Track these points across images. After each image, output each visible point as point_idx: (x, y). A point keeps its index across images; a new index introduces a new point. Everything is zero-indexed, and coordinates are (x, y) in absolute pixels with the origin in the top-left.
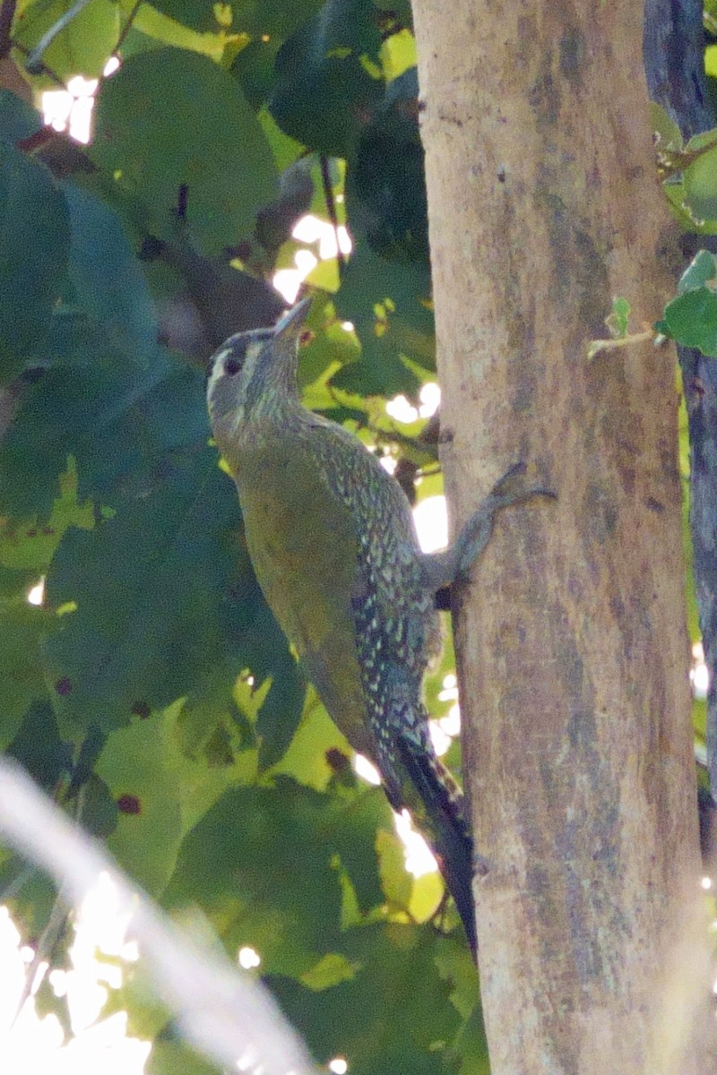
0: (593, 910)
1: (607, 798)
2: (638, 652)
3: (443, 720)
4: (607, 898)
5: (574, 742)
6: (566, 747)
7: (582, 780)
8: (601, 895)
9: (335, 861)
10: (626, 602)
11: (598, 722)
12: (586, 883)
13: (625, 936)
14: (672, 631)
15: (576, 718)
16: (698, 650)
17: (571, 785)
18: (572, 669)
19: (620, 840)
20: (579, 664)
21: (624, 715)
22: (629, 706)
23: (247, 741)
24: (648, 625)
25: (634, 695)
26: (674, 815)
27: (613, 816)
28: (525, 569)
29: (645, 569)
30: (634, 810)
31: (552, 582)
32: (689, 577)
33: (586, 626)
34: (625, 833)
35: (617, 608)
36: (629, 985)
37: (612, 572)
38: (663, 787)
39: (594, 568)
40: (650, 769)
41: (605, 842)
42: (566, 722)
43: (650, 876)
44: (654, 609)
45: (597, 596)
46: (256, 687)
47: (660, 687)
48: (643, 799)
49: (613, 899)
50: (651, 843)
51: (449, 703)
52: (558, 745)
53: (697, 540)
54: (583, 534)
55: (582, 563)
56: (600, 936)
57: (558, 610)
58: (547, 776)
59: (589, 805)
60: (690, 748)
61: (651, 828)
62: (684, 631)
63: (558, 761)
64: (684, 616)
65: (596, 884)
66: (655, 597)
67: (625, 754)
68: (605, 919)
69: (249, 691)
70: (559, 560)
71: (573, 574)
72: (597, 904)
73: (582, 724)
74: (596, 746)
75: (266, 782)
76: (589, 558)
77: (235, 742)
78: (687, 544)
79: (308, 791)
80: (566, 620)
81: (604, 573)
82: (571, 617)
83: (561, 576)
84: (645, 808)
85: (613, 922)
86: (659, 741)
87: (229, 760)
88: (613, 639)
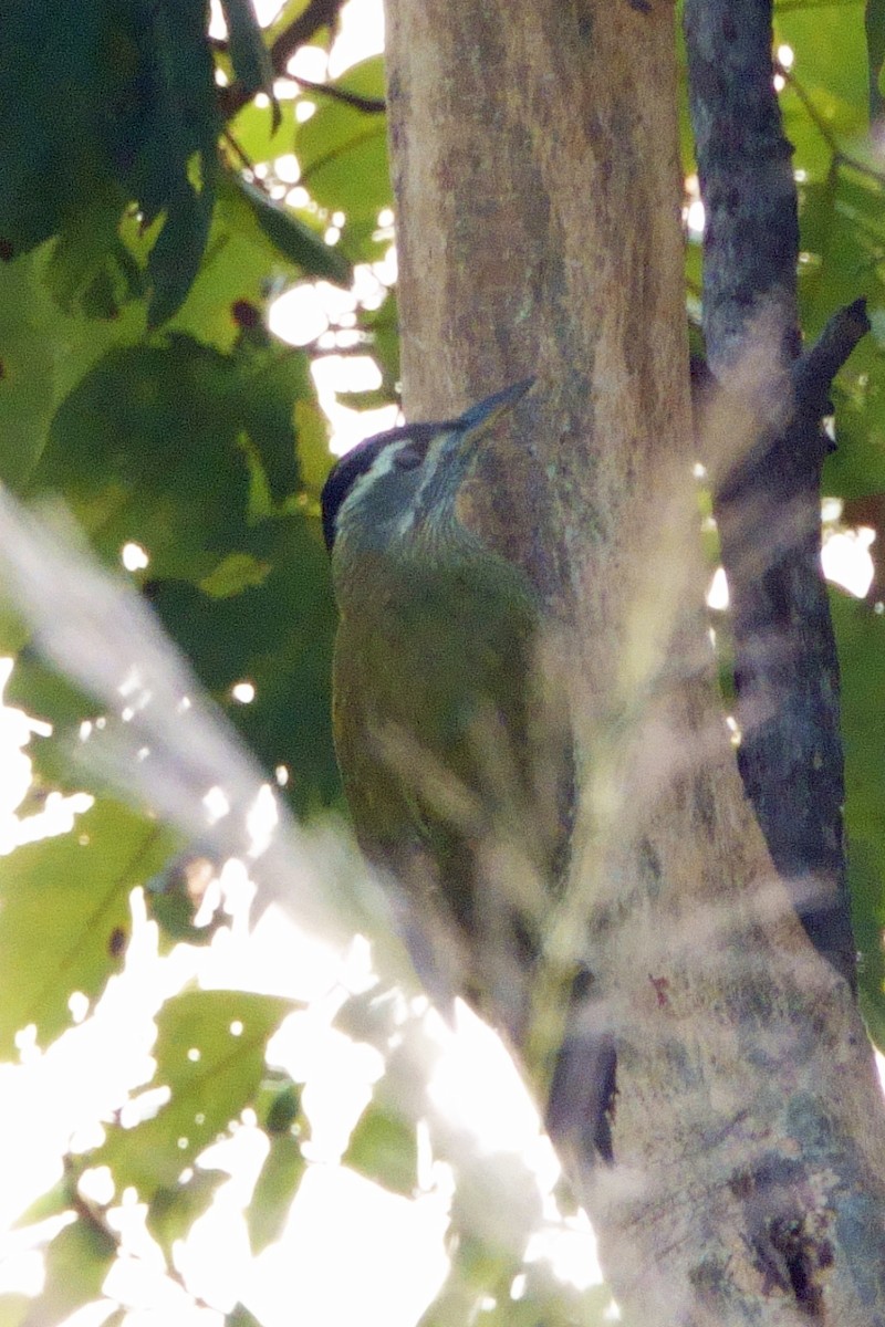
0: (558, 504)
1: (578, 366)
2: (619, 183)
3: (378, 265)
4: (576, 490)
5: (538, 297)
6: (528, 302)
7: (548, 345)
8: (569, 486)
9: (243, 439)
10: (605, 125)
11: (568, 272)
12: (551, 472)
13: (598, 537)
14: (663, 171)
15: (541, 267)
16: (692, 184)
17: (535, 348)
18: (537, 211)
19: (592, 420)
20: (546, 201)
21: (600, 263)
22: (607, 253)
23: (135, 290)
24: (630, 153)
25: (613, 240)
26: (660, 388)
27: (585, 389)
28: (480, 83)
29: (628, 83)
30: (610, 381)
31: (513, 99)
32: (683, 90)
33: (554, 156)
34: (599, 408)
35: (593, 132)
36: (603, 597)
37: (587, 86)
38: (648, 352)
39: (565, 83)
40: (632, 331)
41: (575, 421)
42: (529, 273)
43: (630, 462)
44: (639, 134)
45: (567, 115)
46: (146, 223)
47: (645, 229)
48: (622, 366)
49: (584, 491)
50: (632, 422)
51: (385, 245)
52: (517, 301)
53: (693, 48)
54: (551, 39)
55: (549, 76)
56: (568, 537)
57: (520, 136)
58: (503, 336)
59: (555, 374)
60: (682, 305)
61: (631, 405)
62: (676, 162)
63: (518, 320)
64: (676, 145)
65: (563, 470)
66: (640, 118)
67: (600, 312)
68: (574, 517)
69: (137, 231)
70: (523, 71)
71: (539, 90)
72: (565, 497)
73: (549, 273)
74: (565, 301)
75: (157, 340)
76: (559, 69)
77: (120, 291)
78: (681, 53)
79: (210, 353)
80: (529, 148)
81: (577, 85)
82: (536, 142)
83: (524, 91)
84: (626, 379)
85: (584, 519)
86: (642, 295)
87: (112, 312)
88: (589, 168)
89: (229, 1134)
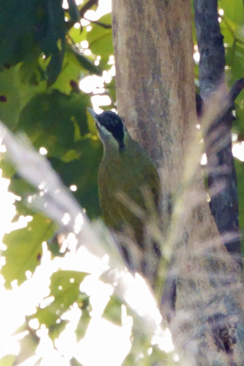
0: (160, 135)
1: (165, 96)
2: (176, 47)
3: (109, 71)
4: (165, 131)
5: (154, 78)
6: (151, 79)
7: (157, 91)
8: (163, 130)
9: (73, 118)
10: (172, 30)
11: (162, 71)
12: (157, 126)
13: (171, 143)
14: (187, 40)
15: (154, 70)
16: (196, 47)
17: (153, 93)
18: (153, 53)
19: (169, 111)
20: (156, 52)
21: (170, 68)
22: (172, 66)
23: (43, 78)
24: (179, 38)
25: (174, 62)
26: (187, 102)
27: (167, 103)
28: (137, 19)
29: (178, 19)
30: (174, 101)
31: (147, 24)
32: (193, 23)
33: (158, 39)
34: (171, 109)
35: (169, 33)
36: (172, 160)
37: (167, 20)
38: (184, 93)
39: (161, 19)
40: (180, 87)
41: (164, 112)
42: (151, 71)
43: (179, 123)
44: (181, 33)
45: (162, 28)
46: (46, 58)
47: (183, 59)
48: (177, 97)
49: (167, 131)
50: (180, 112)
51: (112, 65)
52: (148, 79)
53: (196, 10)
54: (157, 7)
55: (157, 17)
56: (163, 143)
57: (149, 33)
58: (144, 89)
59: (159, 99)
60: (193, 80)
61: (180, 107)
62: (191, 41)
63: (148, 84)
64: (191, 35)
65: (161, 125)
66: (181, 29)
67: (171, 82)
68: (164, 138)
69: (44, 60)
70: (149, 16)
71: (154, 21)
72: (161, 132)
73: (156, 72)
74: (161, 79)
75: (49, 92)
76: (159, 15)
77: (39, 78)
78: (193, 12)
79: (64, 95)
80: (151, 36)
81: (164, 19)
82: (153, 36)
83: (150, 22)
84: (178, 100)
85: (166, 139)
86: (183, 78)
87: (37, 84)
88: (167, 43)
89: (70, 310)
